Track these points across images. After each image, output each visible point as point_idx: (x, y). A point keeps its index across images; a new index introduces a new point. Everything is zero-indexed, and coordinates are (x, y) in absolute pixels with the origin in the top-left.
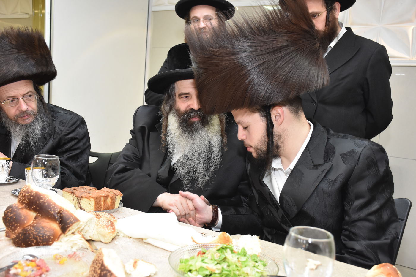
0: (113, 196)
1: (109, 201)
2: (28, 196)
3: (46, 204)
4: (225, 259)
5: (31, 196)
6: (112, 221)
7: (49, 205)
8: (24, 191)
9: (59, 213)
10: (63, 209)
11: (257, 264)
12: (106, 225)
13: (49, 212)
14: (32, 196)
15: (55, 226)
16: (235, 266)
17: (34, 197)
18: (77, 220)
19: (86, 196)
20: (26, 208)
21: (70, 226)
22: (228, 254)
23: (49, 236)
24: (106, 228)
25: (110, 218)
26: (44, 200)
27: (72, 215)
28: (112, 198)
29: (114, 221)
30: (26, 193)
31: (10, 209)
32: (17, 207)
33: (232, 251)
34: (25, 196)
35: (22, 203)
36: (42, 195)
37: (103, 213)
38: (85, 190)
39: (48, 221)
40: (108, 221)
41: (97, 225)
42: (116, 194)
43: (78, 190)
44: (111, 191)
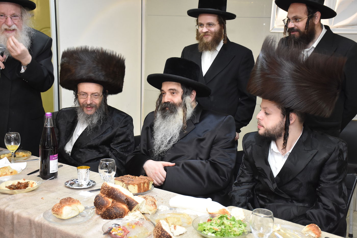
1: (146, 185)
2: (107, 190)
3: (119, 194)
4: (223, 224)
5: (109, 190)
6: (154, 201)
7: (120, 196)
8: (104, 187)
9: (126, 199)
10: (128, 197)
11: (241, 226)
12: (151, 204)
13: (120, 199)
14: (110, 190)
15: (125, 207)
16: (228, 227)
17: (111, 190)
18: (137, 203)
19: (132, 183)
20: (107, 197)
21: (134, 207)
22: (225, 221)
23: (122, 213)
24: (151, 206)
25: (152, 199)
26: (117, 192)
27: (134, 200)
29: (155, 201)
30: (105, 188)
31: (98, 198)
32: (101, 196)
33: (227, 218)
34: (105, 190)
35: (104, 194)
36: (116, 189)
38: (129, 179)
39: (120, 204)
40: (152, 202)
41: (146, 204)
42: (149, 180)
43: (124, 178)
44: (146, 178)
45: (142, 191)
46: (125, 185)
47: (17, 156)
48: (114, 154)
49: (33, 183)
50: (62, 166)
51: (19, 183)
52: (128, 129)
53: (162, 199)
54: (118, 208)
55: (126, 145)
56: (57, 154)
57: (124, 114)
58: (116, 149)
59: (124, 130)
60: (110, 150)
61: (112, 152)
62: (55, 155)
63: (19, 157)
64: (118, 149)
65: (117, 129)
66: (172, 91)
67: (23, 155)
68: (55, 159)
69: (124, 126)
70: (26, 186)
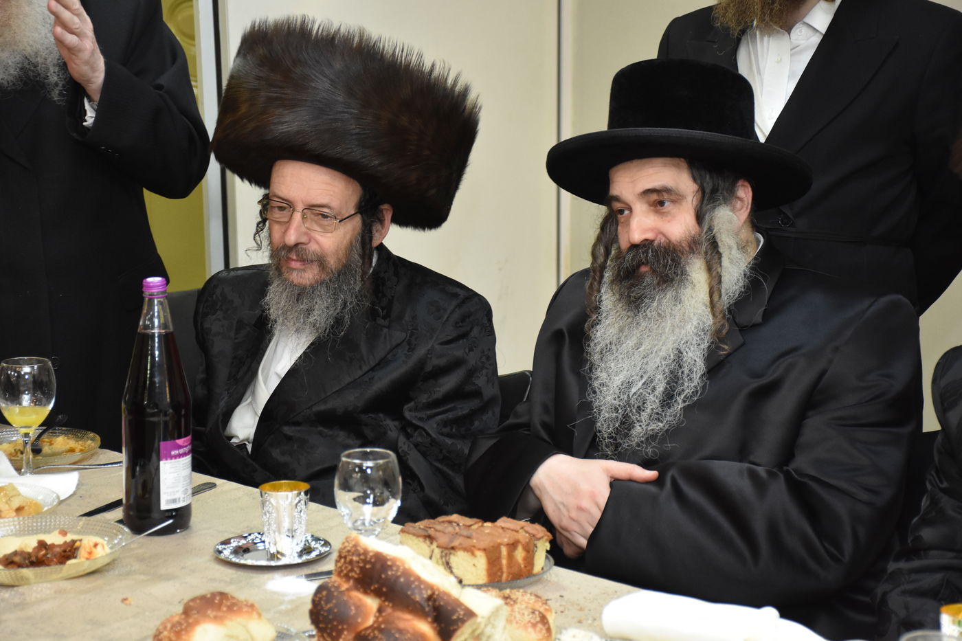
0: (530, 541)
1: (520, 554)
2: (358, 562)
3: (402, 580)
5: (365, 561)
6: (542, 610)
7: (408, 584)
8: (349, 551)
9: (430, 598)
10: (438, 589)
12: (529, 622)
13: (408, 597)
14: (369, 562)
15: (425, 628)
17: (374, 564)
18: (470, 614)
19: (464, 546)
20: (357, 589)
21: (459, 628)
24: (531, 630)
25: (536, 604)
26: (397, 571)
27: (458, 604)
28: (527, 548)
29: (546, 610)
30: (353, 555)
31: (324, 593)
32: (337, 588)
34: (351, 562)
35: (347, 577)
36: (391, 560)
37: (519, 591)
38: (457, 528)
39: (407, 616)
40: (533, 613)
41: (509, 621)
42: (534, 536)
43: (439, 527)
44: (522, 528)
45: (505, 576)
46: (437, 551)
47: (46, 449)
48: (416, 446)
49: (96, 545)
50: (213, 486)
51: (42, 545)
52: (471, 350)
53: (581, 610)
54: (400, 631)
55: (465, 412)
56: (189, 438)
57: (458, 290)
58: (426, 428)
59: (458, 351)
60: (403, 429)
61: (408, 436)
62: (180, 442)
63: (54, 455)
64: (431, 427)
65: (430, 349)
66: (654, 197)
67: (68, 447)
68: (180, 456)
69: (454, 334)
70: (69, 552)
